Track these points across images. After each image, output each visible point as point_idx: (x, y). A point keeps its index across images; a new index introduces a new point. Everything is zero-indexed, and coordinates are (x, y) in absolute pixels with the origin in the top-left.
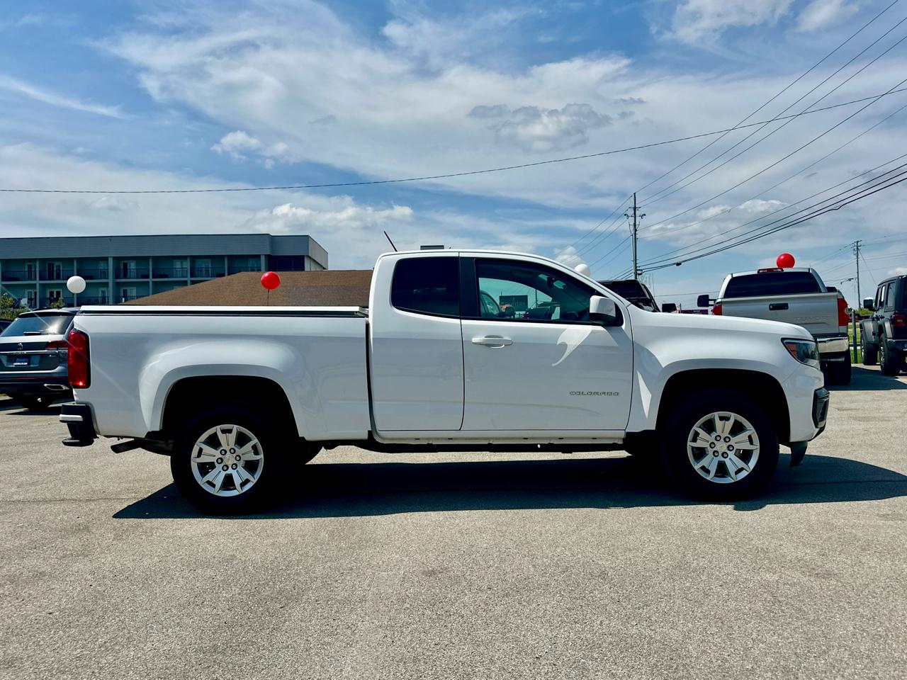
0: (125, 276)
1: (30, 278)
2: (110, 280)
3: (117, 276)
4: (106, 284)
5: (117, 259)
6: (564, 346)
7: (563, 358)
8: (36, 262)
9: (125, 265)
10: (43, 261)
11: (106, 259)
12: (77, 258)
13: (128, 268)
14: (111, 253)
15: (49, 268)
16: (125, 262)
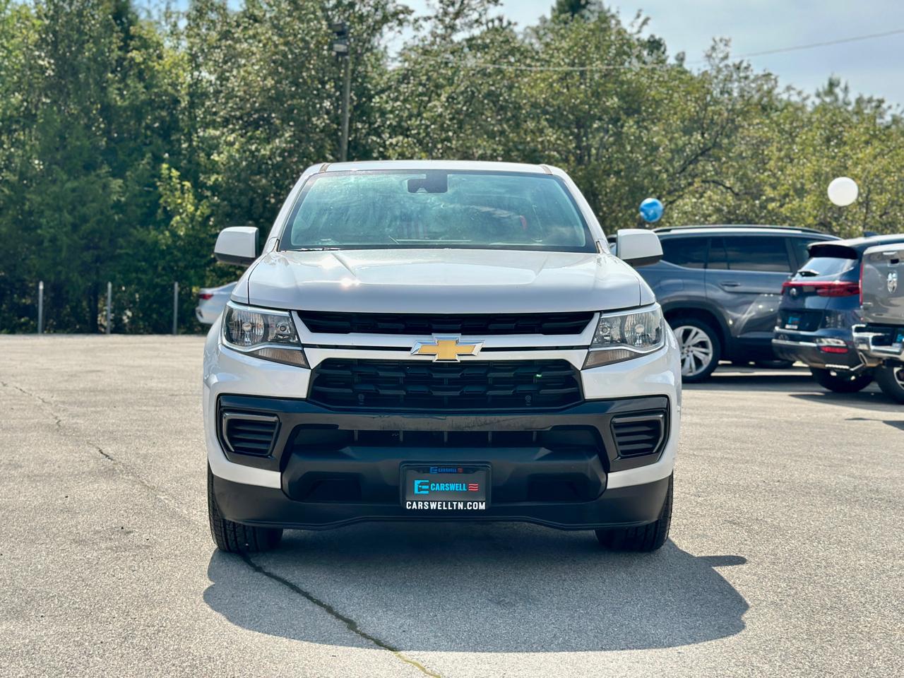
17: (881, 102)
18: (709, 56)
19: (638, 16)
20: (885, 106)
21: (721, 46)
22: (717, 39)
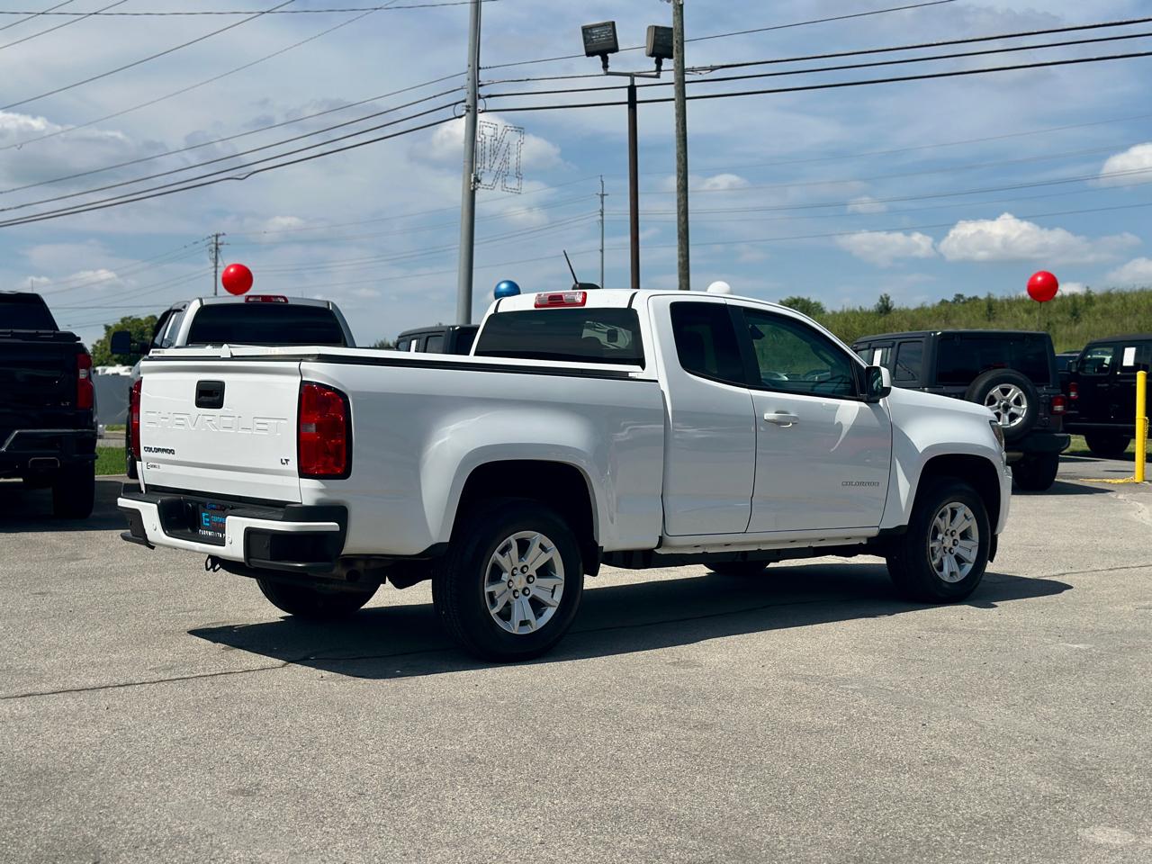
7: (839, 442)
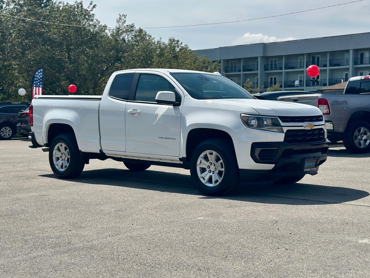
0: (362, 63)
1: (301, 67)
2: (351, 66)
3: (355, 63)
4: (348, 69)
5: (356, 51)
6: (157, 115)
8: (304, 56)
9: (362, 55)
10: (309, 55)
11: (348, 51)
12: (329, 52)
13: (364, 57)
14: (352, 47)
15: (313, 60)
16: (362, 52)
17: (178, 41)
18: (118, 22)
19: (91, 4)
20: (180, 43)
21: (123, 18)
22: (121, 15)
